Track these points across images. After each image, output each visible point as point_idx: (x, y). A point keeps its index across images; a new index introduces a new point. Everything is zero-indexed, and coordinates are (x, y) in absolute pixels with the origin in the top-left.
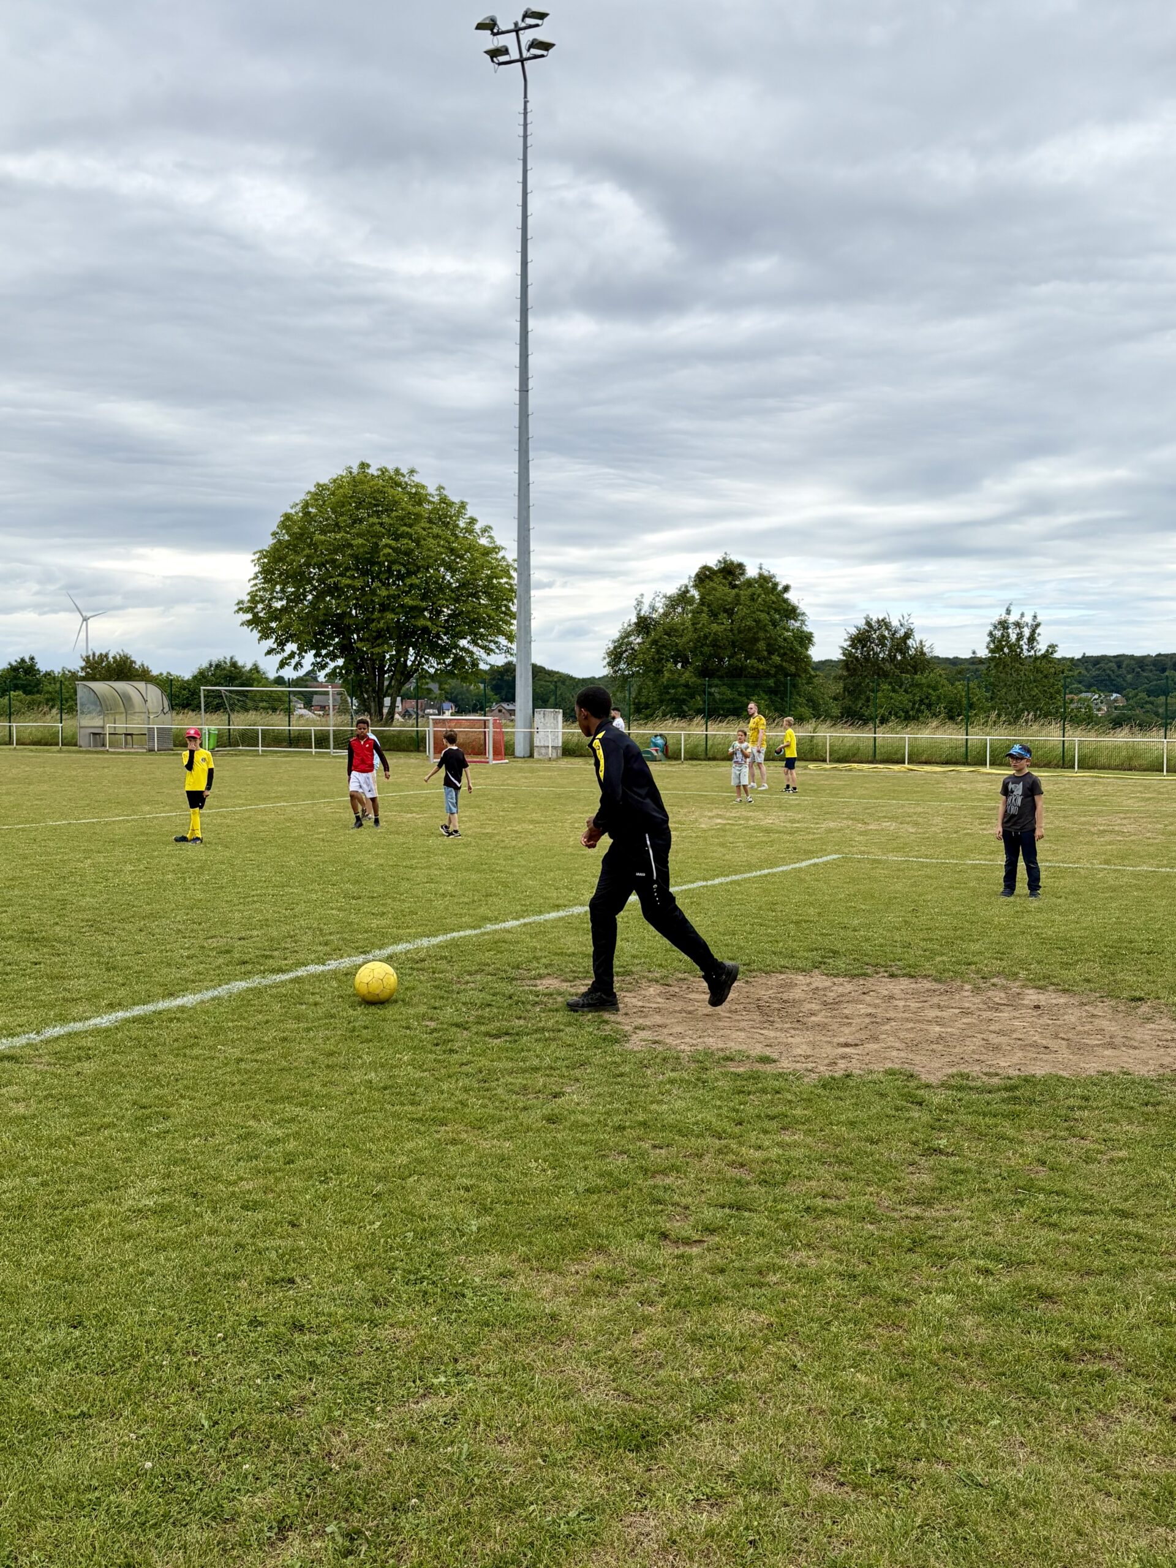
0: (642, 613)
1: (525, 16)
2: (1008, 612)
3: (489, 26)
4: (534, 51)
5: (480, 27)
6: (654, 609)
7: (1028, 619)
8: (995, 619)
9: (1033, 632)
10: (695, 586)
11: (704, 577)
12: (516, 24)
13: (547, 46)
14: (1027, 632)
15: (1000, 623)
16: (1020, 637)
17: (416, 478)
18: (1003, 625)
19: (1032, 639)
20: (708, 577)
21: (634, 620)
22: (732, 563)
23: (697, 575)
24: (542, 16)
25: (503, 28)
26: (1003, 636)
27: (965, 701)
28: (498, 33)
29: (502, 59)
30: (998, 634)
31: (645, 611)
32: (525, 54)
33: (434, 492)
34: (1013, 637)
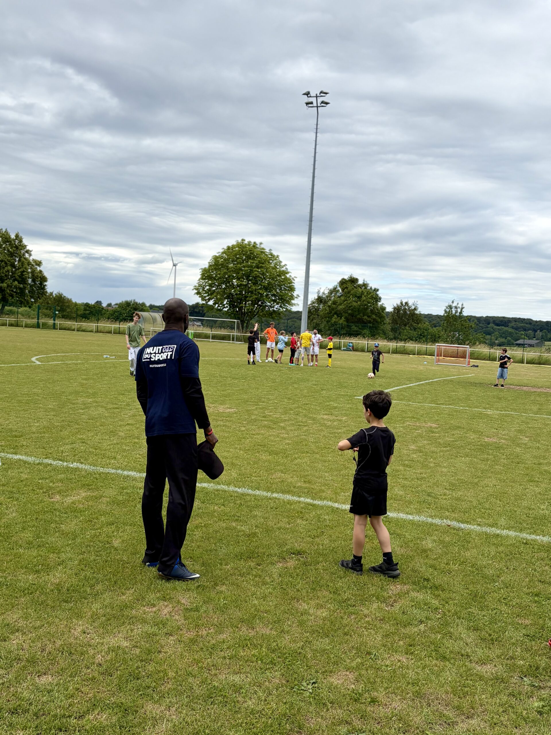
0: (320, 295)
1: (321, 92)
2: (453, 302)
3: (307, 94)
4: (322, 105)
5: (304, 94)
6: (324, 293)
7: (460, 305)
8: (447, 305)
9: (461, 310)
10: (340, 287)
11: (343, 283)
12: (317, 95)
13: (327, 103)
14: (459, 310)
15: (449, 306)
16: (456, 312)
17: (262, 246)
18: (450, 307)
19: (461, 313)
20: (344, 282)
21: (316, 297)
22: (354, 278)
23: (340, 282)
24: (326, 93)
25: (312, 95)
26: (450, 311)
27: (437, 336)
28: (310, 97)
29: (310, 105)
30: (448, 310)
31: (321, 294)
32: (319, 105)
33: (268, 251)
34: (454, 312)
